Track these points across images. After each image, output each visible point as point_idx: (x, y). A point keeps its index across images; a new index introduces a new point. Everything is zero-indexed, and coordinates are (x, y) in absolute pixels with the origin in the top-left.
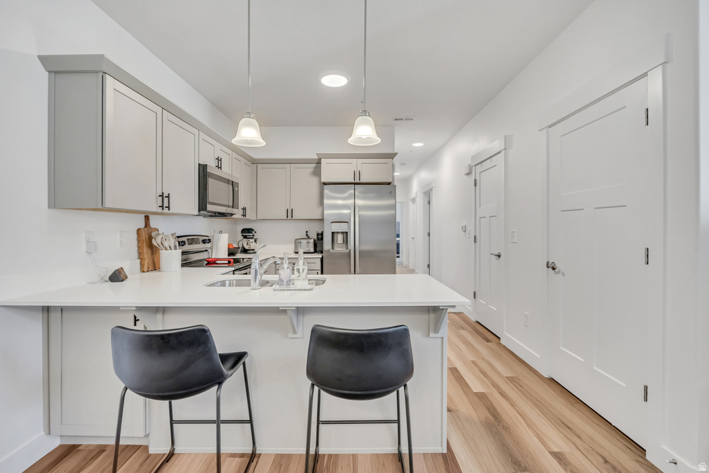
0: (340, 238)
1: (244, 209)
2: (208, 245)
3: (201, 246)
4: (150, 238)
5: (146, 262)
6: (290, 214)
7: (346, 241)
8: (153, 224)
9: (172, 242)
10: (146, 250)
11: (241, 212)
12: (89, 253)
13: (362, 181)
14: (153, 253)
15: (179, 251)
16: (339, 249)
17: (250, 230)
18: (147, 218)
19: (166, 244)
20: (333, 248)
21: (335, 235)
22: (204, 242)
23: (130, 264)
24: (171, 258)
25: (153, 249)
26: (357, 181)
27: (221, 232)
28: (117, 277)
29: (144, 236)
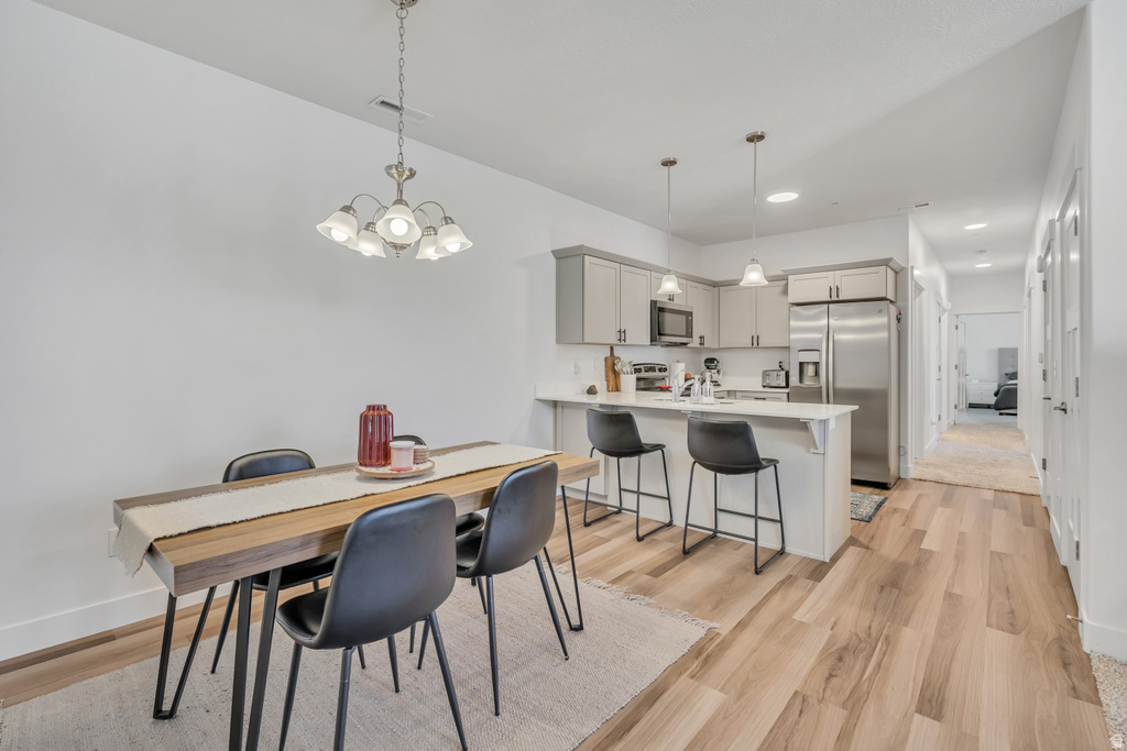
0: (810, 370)
1: (702, 338)
2: (666, 374)
3: (657, 374)
4: (614, 364)
5: (611, 383)
6: (755, 343)
7: (817, 373)
8: (616, 354)
9: (628, 369)
10: (610, 374)
11: (698, 341)
12: (576, 373)
13: (841, 298)
14: (616, 377)
15: (634, 376)
16: (808, 382)
17: (711, 360)
18: (612, 348)
19: (624, 370)
20: (801, 381)
21: (805, 365)
22: (660, 370)
23: (601, 385)
24: (629, 381)
25: (616, 374)
26: (834, 298)
27: (678, 361)
28: (591, 391)
29: (610, 364)
